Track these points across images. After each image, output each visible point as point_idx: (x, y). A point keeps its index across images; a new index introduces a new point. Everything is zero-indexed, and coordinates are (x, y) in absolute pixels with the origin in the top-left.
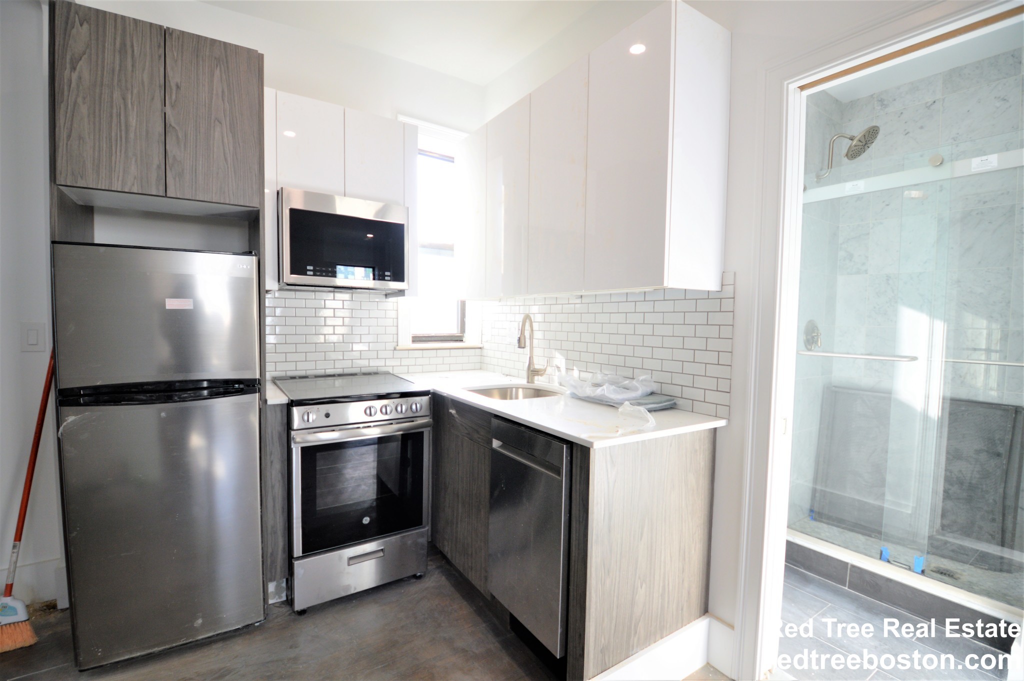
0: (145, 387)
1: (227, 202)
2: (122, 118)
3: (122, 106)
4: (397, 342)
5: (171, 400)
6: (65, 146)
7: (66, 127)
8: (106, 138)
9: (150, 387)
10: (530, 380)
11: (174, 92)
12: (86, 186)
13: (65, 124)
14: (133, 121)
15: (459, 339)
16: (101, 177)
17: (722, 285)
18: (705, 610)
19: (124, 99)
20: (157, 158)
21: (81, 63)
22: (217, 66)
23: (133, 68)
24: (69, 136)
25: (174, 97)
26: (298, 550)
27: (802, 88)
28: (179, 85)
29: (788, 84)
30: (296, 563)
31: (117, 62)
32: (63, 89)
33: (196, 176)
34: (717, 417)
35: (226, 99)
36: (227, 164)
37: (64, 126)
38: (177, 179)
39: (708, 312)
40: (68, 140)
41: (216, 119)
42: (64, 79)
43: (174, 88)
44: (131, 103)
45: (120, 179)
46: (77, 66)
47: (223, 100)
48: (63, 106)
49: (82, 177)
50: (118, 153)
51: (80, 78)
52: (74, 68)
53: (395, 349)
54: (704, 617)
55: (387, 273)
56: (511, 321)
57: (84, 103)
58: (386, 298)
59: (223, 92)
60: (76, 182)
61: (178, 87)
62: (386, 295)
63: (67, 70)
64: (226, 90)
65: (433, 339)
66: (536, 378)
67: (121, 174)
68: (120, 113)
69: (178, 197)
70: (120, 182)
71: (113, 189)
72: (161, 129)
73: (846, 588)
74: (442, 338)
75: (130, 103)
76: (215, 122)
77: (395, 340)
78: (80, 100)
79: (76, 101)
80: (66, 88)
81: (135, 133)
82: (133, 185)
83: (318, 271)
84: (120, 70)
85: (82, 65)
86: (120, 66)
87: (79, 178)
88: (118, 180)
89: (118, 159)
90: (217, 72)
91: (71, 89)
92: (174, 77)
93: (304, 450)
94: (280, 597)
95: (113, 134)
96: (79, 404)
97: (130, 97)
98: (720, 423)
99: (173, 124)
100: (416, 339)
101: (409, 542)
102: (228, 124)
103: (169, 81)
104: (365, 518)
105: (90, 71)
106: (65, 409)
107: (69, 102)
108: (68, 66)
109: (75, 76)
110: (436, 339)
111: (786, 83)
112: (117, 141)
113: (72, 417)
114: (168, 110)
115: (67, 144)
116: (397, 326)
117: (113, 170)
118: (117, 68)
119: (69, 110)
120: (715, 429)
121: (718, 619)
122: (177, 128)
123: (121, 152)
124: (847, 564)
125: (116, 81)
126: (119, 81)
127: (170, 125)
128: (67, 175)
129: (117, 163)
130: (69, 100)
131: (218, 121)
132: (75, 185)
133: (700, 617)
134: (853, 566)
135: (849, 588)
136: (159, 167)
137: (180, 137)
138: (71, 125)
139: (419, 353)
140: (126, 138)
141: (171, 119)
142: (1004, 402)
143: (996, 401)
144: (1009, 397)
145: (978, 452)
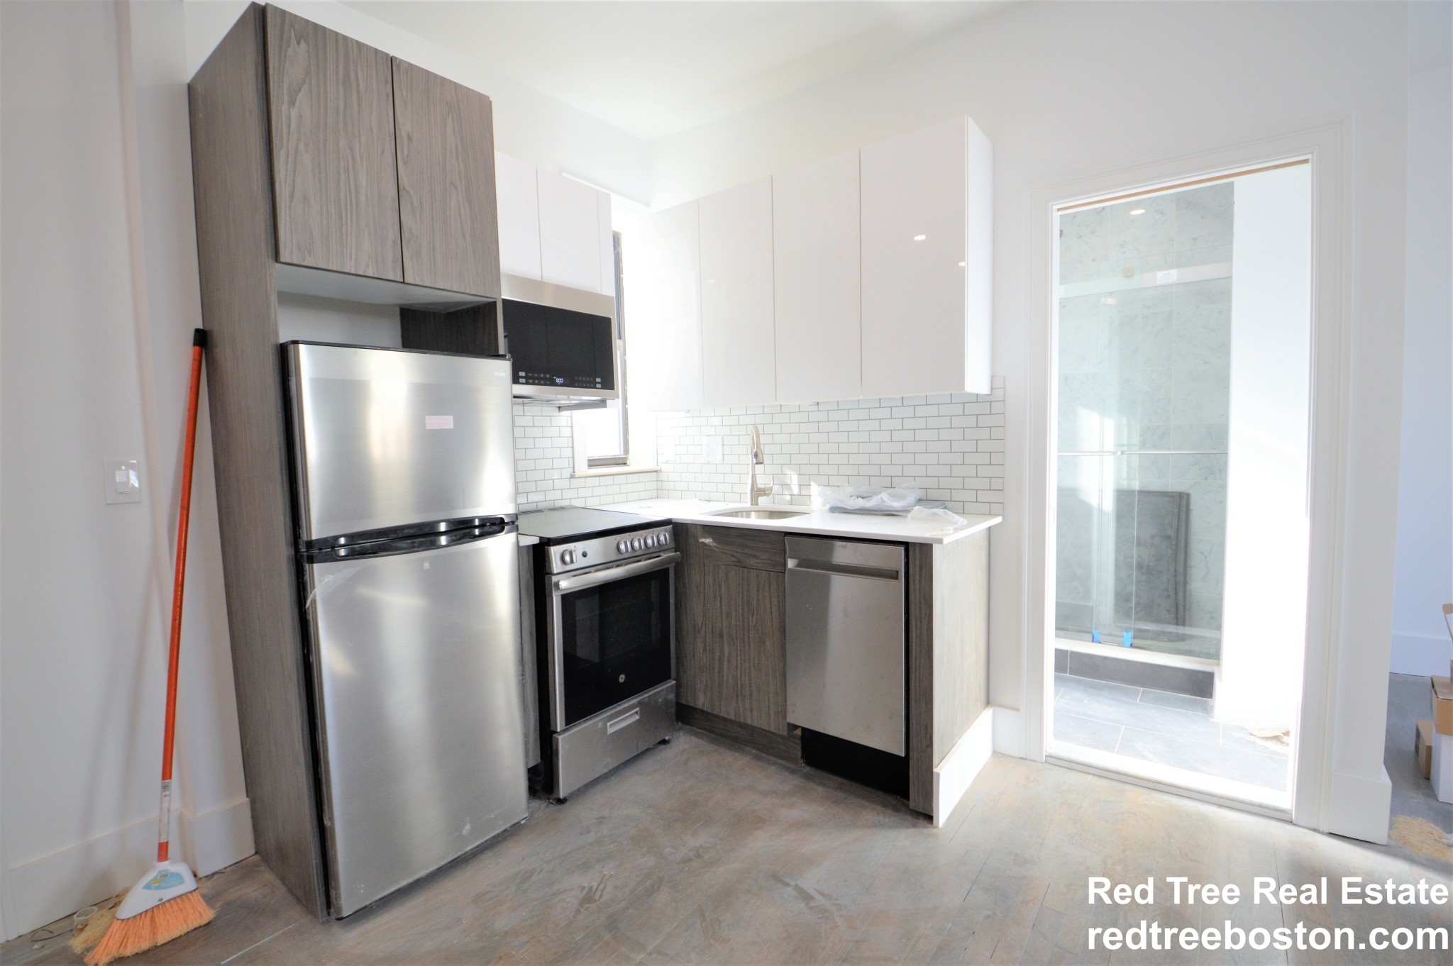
0: (406, 531)
1: (468, 292)
2: (351, 175)
3: (350, 159)
4: (574, 467)
5: (434, 545)
6: (288, 208)
7: (287, 184)
8: (334, 201)
9: (411, 531)
10: (754, 501)
11: (406, 144)
12: (315, 266)
13: (286, 178)
14: (363, 181)
15: (623, 462)
16: (331, 254)
17: (992, 389)
18: (988, 703)
19: (351, 149)
20: (392, 233)
21: (300, 95)
22: (449, 113)
23: (359, 107)
24: (292, 196)
25: (406, 151)
26: (560, 721)
27: (1059, 210)
28: (411, 135)
29: (1052, 205)
30: (561, 738)
31: (342, 99)
32: (282, 128)
33: (434, 256)
34: (991, 514)
35: (460, 157)
36: (465, 241)
37: (286, 182)
38: (415, 260)
39: (977, 415)
40: (291, 202)
41: (452, 183)
42: (282, 116)
43: (405, 138)
44: (360, 156)
45: (353, 257)
46: (296, 99)
47: (457, 158)
48: (283, 153)
49: (309, 253)
50: (349, 222)
51: (300, 116)
52: (292, 103)
53: (572, 476)
54: (987, 708)
55: (598, 380)
56: (708, 436)
57: (307, 151)
58: (559, 411)
59: (457, 148)
60: (304, 260)
61: (410, 139)
62: (559, 407)
63: (285, 104)
64: (460, 147)
65: (596, 463)
66: (760, 498)
67: (354, 251)
68: (348, 166)
69: (417, 283)
70: (353, 262)
71: (346, 271)
72: (394, 192)
73: (1068, 675)
74: (606, 462)
75: (358, 156)
76: (450, 186)
77: (571, 466)
78: (301, 146)
79: (297, 148)
80: (285, 129)
81: (366, 196)
82: (368, 265)
83: (530, 378)
84: (345, 110)
85: (302, 98)
86: (345, 105)
87: (307, 254)
88: (351, 259)
89: (349, 231)
90: (450, 121)
91: (291, 131)
92: (405, 125)
93: (563, 598)
95: (342, 197)
96: (333, 559)
97: (357, 146)
98: (998, 520)
99: (407, 188)
100: (593, 463)
101: (660, 700)
102: (464, 189)
103: (399, 128)
104: (621, 676)
105: (312, 106)
107: (290, 149)
108: (286, 98)
109: (294, 113)
110: (600, 462)
111: (1050, 204)
112: (346, 205)
113: (327, 577)
114: (401, 167)
115: (290, 207)
116: (573, 447)
117: (345, 245)
118: (342, 108)
119: (290, 160)
120: (989, 529)
121: (1000, 706)
122: (411, 192)
123: (352, 221)
124: (1067, 651)
125: (341, 124)
126: (345, 124)
127: (404, 188)
128: (292, 250)
129: (349, 235)
130: (290, 146)
131: (454, 186)
132: (302, 263)
133: (986, 708)
134: (1073, 653)
135: (1070, 674)
136: (394, 243)
137: (415, 204)
138: (294, 181)
139: (609, 480)
140: (357, 202)
141: (404, 180)
142: (1169, 490)
143: (1163, 489)
144: (1174, 485)
145: (1152, 537)
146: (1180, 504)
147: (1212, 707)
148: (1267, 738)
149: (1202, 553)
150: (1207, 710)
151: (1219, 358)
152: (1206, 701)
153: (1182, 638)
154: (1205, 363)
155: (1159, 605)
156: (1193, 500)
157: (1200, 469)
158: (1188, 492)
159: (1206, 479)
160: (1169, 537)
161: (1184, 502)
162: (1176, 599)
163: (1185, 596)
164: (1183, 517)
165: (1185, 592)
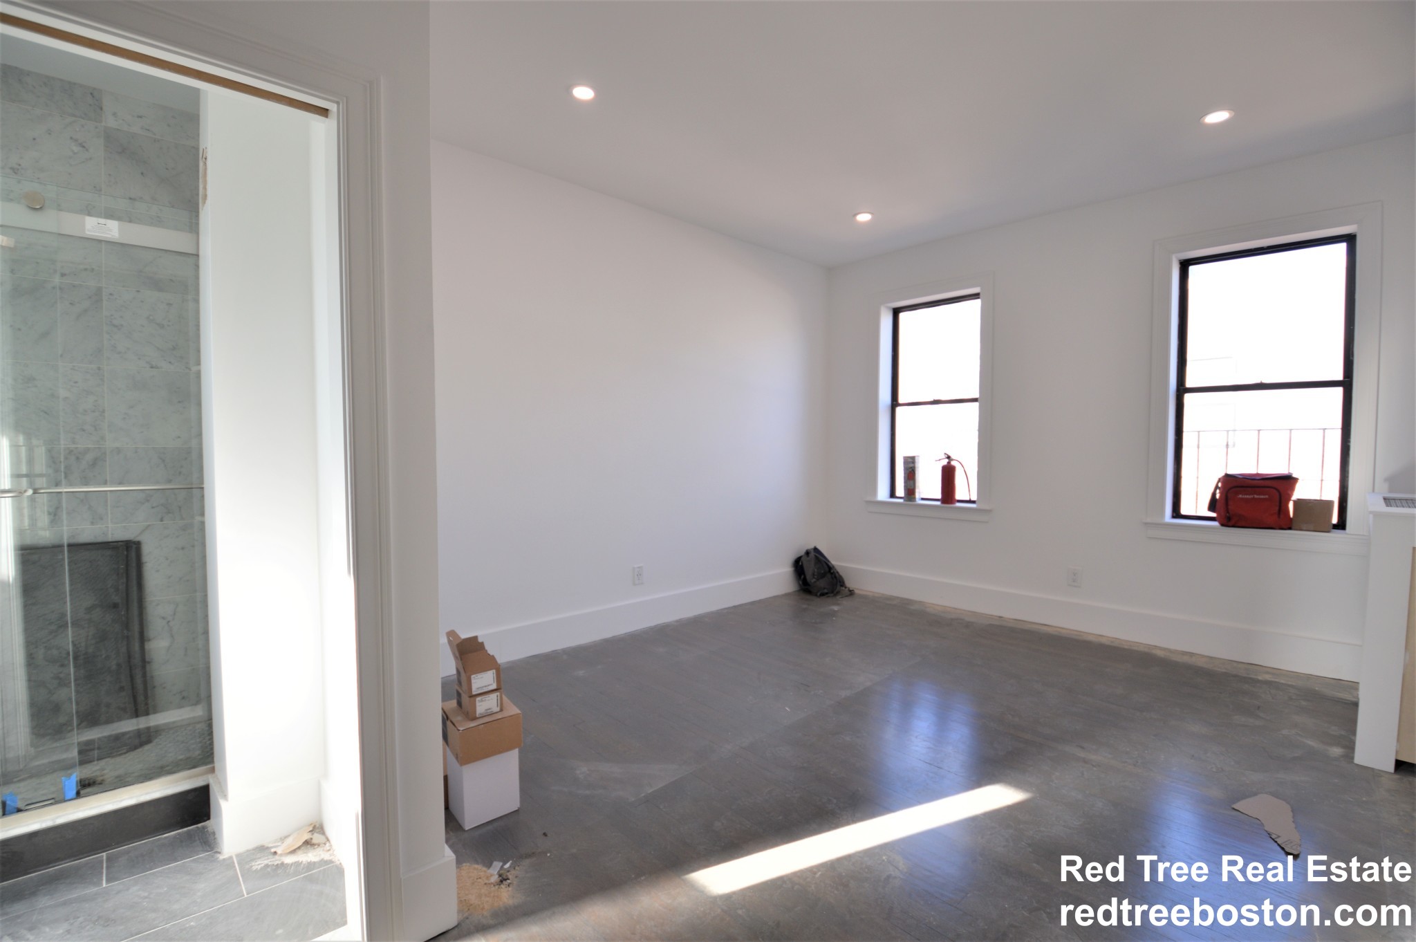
142: (110, 538)
143: (100, 539)
144: (115, 531)
145: (89, 610)
146: (127, 556)
147: (214, 833)
148: (293, 852)
149: (163, 618)
150: (209, 842)
151: (170, 362)
152: (204, 828)
153: (144, 738)
154: (152, 367)
155: (108, 705)
156: (146, 550)
157: (153, 507)
158: (137, 539)
159: (162, 520)
160: (115, 606)
161: (133, 554)
162: (133, 687)
163: (145, 683)
164: (133, 573)
165: (144, 675)
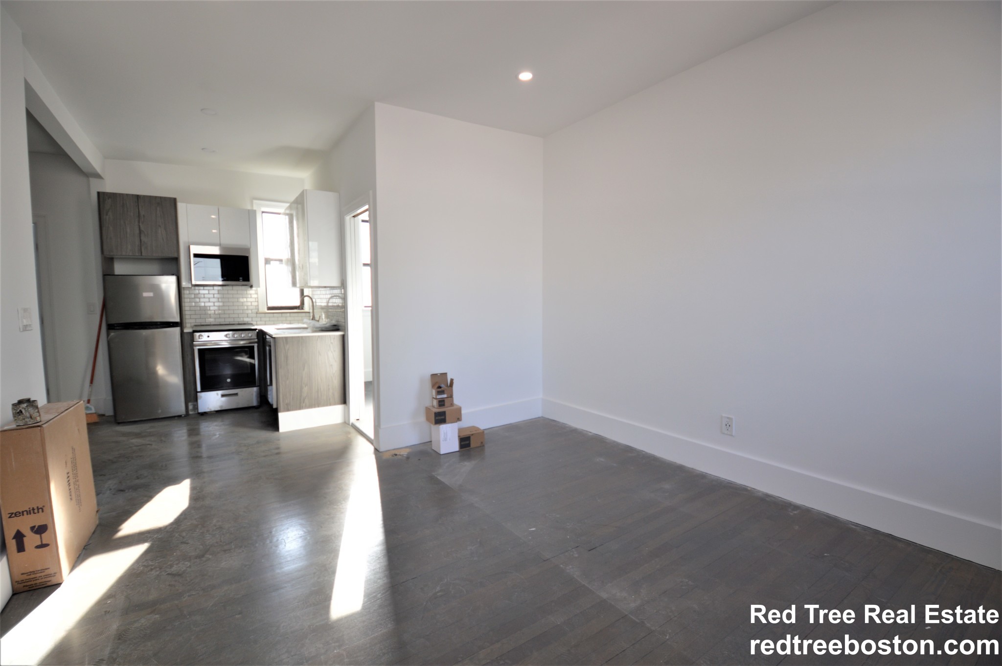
1: (165, 256)
2: (124, 230)
3: (124, 226)
4: (258, 309)
5: (146, 328)
6: (106, 242)
8: (119, 237)
11: (143, 218)
14: (128, 230)
16: (118, 251)
19: (125, 223)
20: (137, 242)
21: (110, 212)
22: (158, 206)
23: (127, 212)
24: (107, 238)
25: (142, 220)
26: (199, 389)
30: (198, 394)
31: (122, 210)
33: (152, 247)
36: (164, 241)
37: (105, 235)
38: (146, 249)
40: (107, 240)
43: (142, 216)
47: (161, 219)
48: (104, 228)
49: (111, 250)
50: (124, 242)
51: (109, 218)
52: (107, 215)
53: (258, 313)
55: (241, 278)
57: (112, 227)
59: (161, 215)
60: (109, 251)
61: (144, 216)
67: (125, 249)
68: (124, 228)
69: (146, 255)
71: (123, 255)
72: (138, 232)
74: (286, 308)
75: (127, 224)
76: (158, 227)
77: (256, 309)
78: (110, 226)
79: (108, 226)
80: (105, 222)
81: (129, 234)
82: (130, 253)
84: (123, 213)
88: (124, 251)
90: (158, 209)
91: (107, 221)
92: (142, 213)
93: (199, 350)
94: (195, 412)
95: (122, 236)
96: (114, 329)
100: (269, 308)
102: (163, 227)
103: (140, 214)
104: (228, 380)
105: (112, 214)
106: (110, 331)
109: (107, 217)
110: (282, 308)
112: (123, 238)
113: (113, 334)
114: (141, 224)
116: (258, 302)
117: (122, 248)
118: (121, 212)
119: (106, 229)
122: (144, 231)
126: (123, 217)
127: (142, 230)
128: (106, 249)
129: (124, 245)
130: (106, 226)
131: (160, 226)
136: (138, 245)
137: (146, 234)
138: (107, 234)
139: (272, 315)
140: (126, 236)
141: (142, 228)
